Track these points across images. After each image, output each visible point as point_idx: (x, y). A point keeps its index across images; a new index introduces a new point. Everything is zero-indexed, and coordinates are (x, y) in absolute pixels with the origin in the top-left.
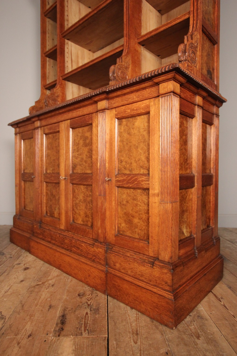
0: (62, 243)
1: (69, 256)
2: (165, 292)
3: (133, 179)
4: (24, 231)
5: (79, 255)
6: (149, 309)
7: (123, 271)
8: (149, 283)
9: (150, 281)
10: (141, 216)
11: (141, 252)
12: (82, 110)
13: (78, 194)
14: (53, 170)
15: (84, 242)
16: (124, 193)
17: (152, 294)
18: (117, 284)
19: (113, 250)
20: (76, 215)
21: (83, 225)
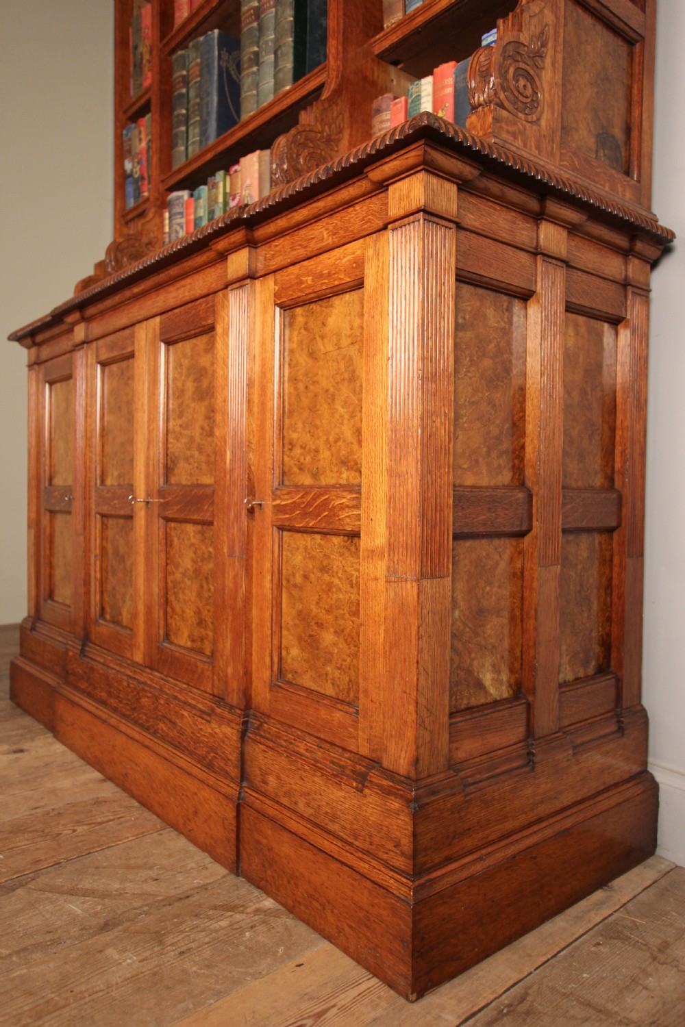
0: (135, 705)
1: (147, 747)
2: (391, 873)
3: (319, 501)
4: (45, 668)
5: (176, 747)
6: (346, 928)
7: (284, 801)
8: (351, 844)
9: (356, 837)
10: (341, 622)
11: (337, 742)
12: (190, 284)
13: (180, 551)
14: (120, 476)
15: (190, 705)
16: (298, 549)
17: (355, 880)
18: (264, 841)
19: (262, 733)
20: (175, 619)
21: (191, 649)
